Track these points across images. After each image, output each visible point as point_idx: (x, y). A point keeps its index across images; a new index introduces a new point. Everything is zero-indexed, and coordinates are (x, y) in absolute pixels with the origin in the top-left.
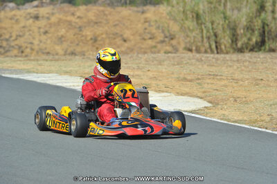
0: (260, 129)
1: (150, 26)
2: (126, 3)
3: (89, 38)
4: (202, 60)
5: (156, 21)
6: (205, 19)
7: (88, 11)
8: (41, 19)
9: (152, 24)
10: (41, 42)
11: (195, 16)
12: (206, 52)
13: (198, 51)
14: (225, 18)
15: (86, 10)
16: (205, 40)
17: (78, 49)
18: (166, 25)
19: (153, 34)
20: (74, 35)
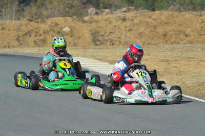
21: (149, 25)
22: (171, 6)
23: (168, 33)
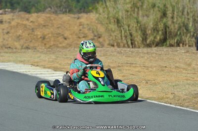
0: (166, 104)
1: (83, 28)
2: (66, 12)
3: (39, 37)
4: (121, 53)
5: (88, 24)
6: (123, 23)
7: (38, 17)
8: (4, 23)
9: (85, 26)
10: (4, 39)
11: (116, 20)
12: (124, 46)
13: (118, 46)
14: (138, 22)
15: (37, 16)
16: (124, 38)
17: (31, 45)
18: (95, 28)
19: (86, 34)
20: (28, 35)
21: (26, 28)
22: (47, 8)
23: (46, 35)
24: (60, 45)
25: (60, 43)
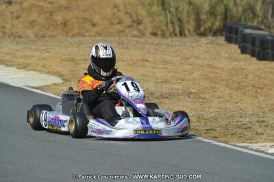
3: (59, 22)
8: (13, 4)
9: (121, 9)
13: (163, 36)
14: (190, 3)
16: (170, 25)
20: (46, 19)
21: (43, 10)
23: (69, 21)
24: (87, 34)
25: (87, 31)
